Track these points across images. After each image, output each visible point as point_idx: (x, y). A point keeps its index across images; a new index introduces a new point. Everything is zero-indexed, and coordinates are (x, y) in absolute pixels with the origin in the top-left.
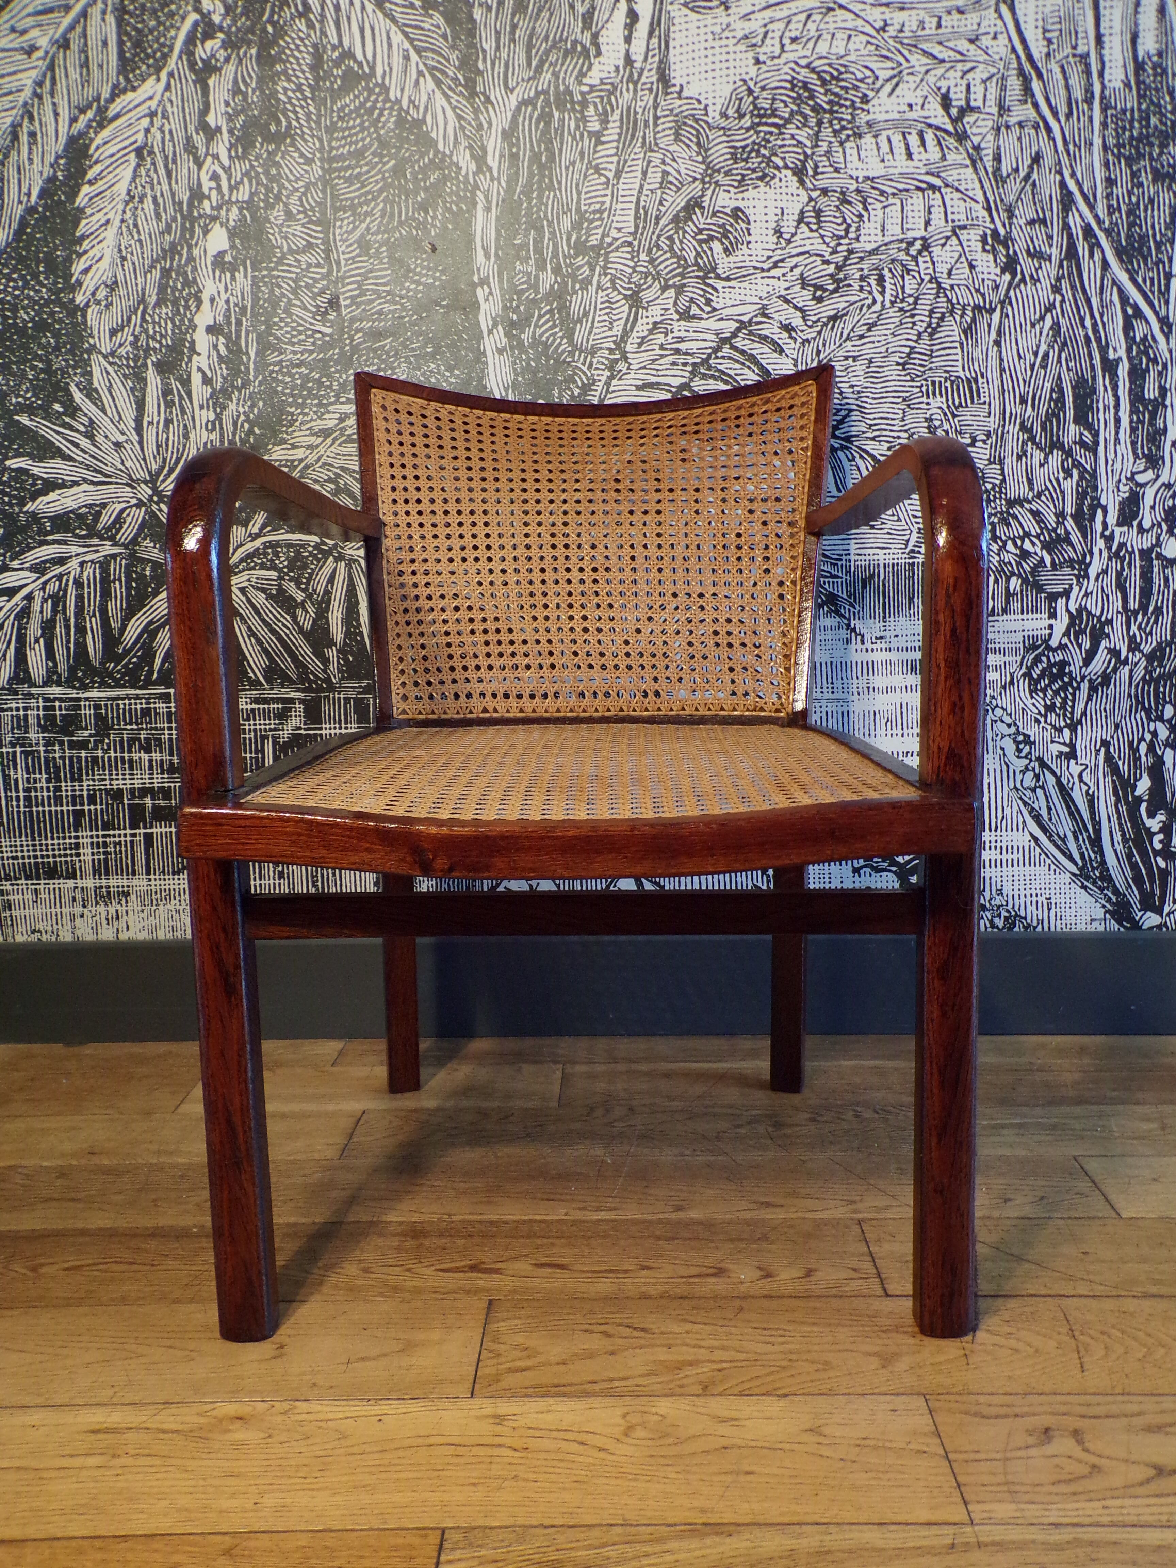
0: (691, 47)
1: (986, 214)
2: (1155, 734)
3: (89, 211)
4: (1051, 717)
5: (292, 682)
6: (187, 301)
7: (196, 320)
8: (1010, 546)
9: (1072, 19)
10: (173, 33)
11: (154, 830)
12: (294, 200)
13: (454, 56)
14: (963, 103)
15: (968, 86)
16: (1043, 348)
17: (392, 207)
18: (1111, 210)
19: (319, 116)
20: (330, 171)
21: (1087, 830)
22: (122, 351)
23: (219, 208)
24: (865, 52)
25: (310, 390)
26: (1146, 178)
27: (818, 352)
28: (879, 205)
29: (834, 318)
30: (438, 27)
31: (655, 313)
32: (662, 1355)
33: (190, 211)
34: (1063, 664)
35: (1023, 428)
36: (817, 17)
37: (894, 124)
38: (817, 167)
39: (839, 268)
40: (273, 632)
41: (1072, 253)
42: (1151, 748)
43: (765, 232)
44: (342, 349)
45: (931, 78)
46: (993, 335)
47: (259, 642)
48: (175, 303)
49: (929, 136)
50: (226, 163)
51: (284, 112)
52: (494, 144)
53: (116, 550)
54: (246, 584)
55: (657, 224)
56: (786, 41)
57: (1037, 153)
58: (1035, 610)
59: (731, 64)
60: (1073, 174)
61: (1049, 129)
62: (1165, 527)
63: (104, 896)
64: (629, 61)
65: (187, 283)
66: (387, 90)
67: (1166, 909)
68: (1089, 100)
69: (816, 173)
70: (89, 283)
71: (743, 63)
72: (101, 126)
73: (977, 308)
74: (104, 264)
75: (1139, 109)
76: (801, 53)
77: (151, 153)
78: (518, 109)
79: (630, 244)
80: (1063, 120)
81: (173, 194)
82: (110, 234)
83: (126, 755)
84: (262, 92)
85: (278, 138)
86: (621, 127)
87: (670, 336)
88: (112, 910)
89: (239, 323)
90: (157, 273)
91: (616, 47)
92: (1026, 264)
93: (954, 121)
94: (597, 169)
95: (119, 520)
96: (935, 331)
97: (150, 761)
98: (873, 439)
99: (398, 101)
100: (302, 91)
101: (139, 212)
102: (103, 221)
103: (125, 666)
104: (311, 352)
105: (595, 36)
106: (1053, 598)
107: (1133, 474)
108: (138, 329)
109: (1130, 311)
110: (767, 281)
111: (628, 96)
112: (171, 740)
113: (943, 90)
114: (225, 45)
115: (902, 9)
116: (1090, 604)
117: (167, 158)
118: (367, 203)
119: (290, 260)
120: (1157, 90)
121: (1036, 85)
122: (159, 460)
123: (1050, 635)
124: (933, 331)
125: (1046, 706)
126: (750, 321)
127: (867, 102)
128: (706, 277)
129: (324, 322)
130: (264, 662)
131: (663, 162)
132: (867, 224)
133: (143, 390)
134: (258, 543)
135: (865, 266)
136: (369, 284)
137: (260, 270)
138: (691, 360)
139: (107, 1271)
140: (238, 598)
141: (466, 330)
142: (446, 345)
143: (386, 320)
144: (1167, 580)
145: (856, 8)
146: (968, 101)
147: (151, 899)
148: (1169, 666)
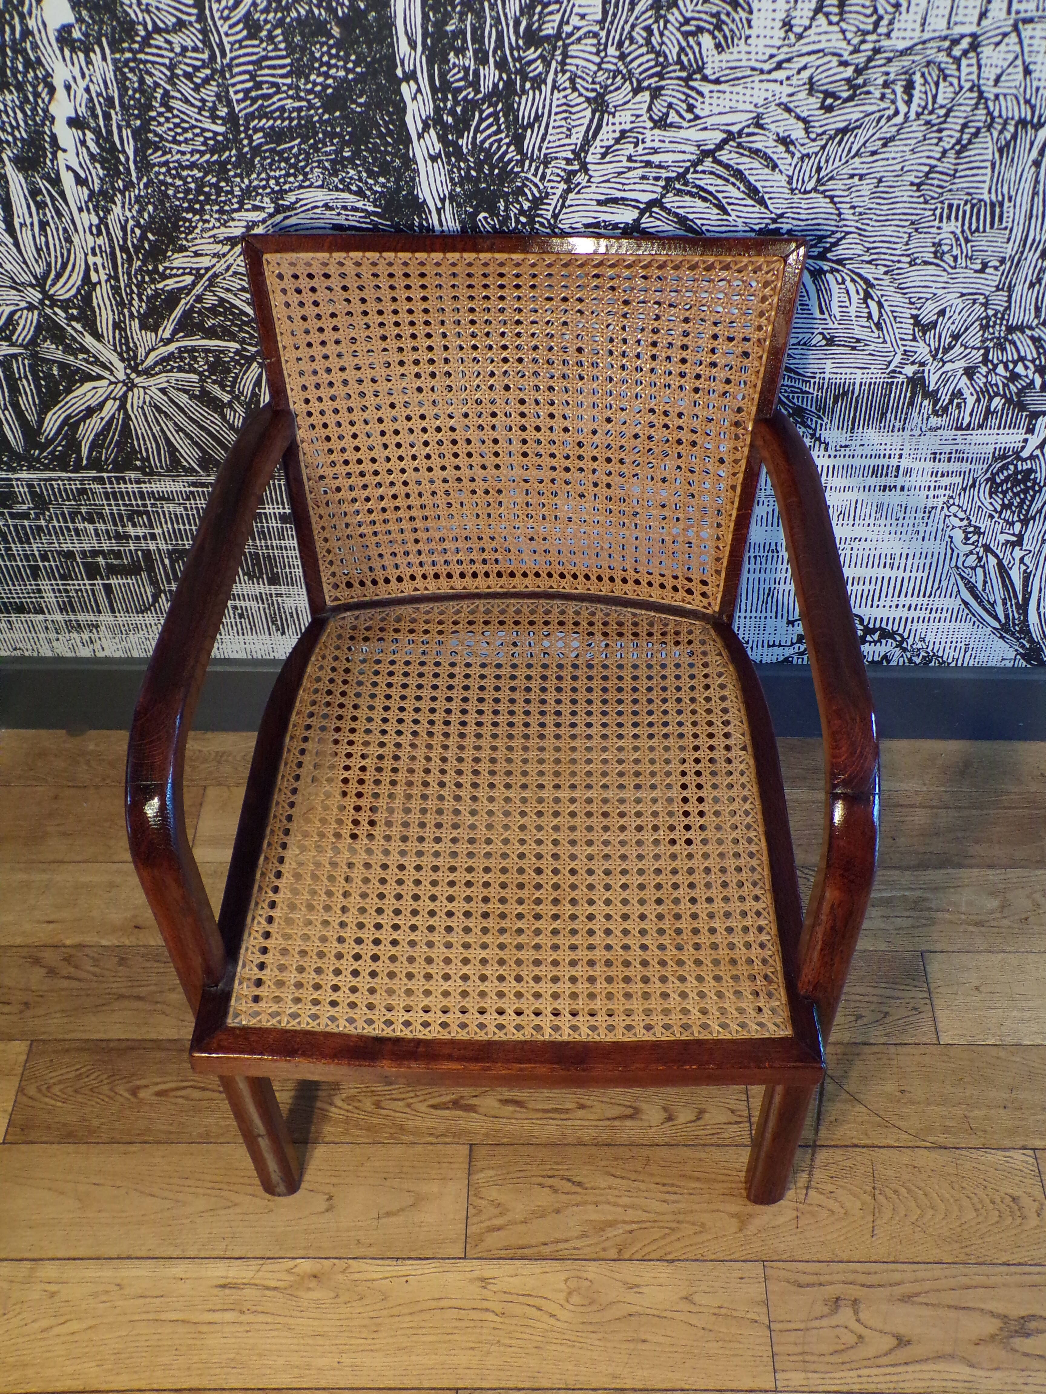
4: (1007, 514)
6: (35, 87)
7: (53, 109)
8: (1000, 369)
11: (112, 581)
25: (208, 195)
27: (819, 169)
29: (844, 131)
31: (624, 119)
32: (592, 1214)
34: (1031, 471)
35: (1044, 255)
39: (858, 71)
40: (201, 427)
43: (769, 24)
44: (239, 150)
46: (1034, 154)
47: (187, 435)
48: (20, 88)
53: (15, 350)
54: (165, 385)
55: (631, 10)
58: (1013, 426)
63: (75, 627)
65: (29, 64)
73: (1022, 123)
79: (596, 35)
83: (70, 525)
87: (641, 146)
88: (85, 637)
89: (107, 117)
95: (11, 322)
96: (964, 148)
97: (96, 530)
98: (869, 262)
103: (51, 453)
104: (202, 153)
106: (1035, 416)
110: (766, 85)
112: (112, 514)
119: (159, 41)
122: (43, 265)
123: (1023, 448)
124: (961, 148)
125: (1003, 505)
126: (740, 133)
128: (690, 78)
129: (214, 117)
130: (197, 453)
132: (904, 16)
133: (8, 195)
134: (172, 347)
135: (893, 69)
136: (264, 74)
137: (123, 51)
138: (664, 174)
139: (186, 1098)
140: (160, 398)
141: (390, 133)
142: (367, 150)
143: (291, 120)
147: (120, 630)
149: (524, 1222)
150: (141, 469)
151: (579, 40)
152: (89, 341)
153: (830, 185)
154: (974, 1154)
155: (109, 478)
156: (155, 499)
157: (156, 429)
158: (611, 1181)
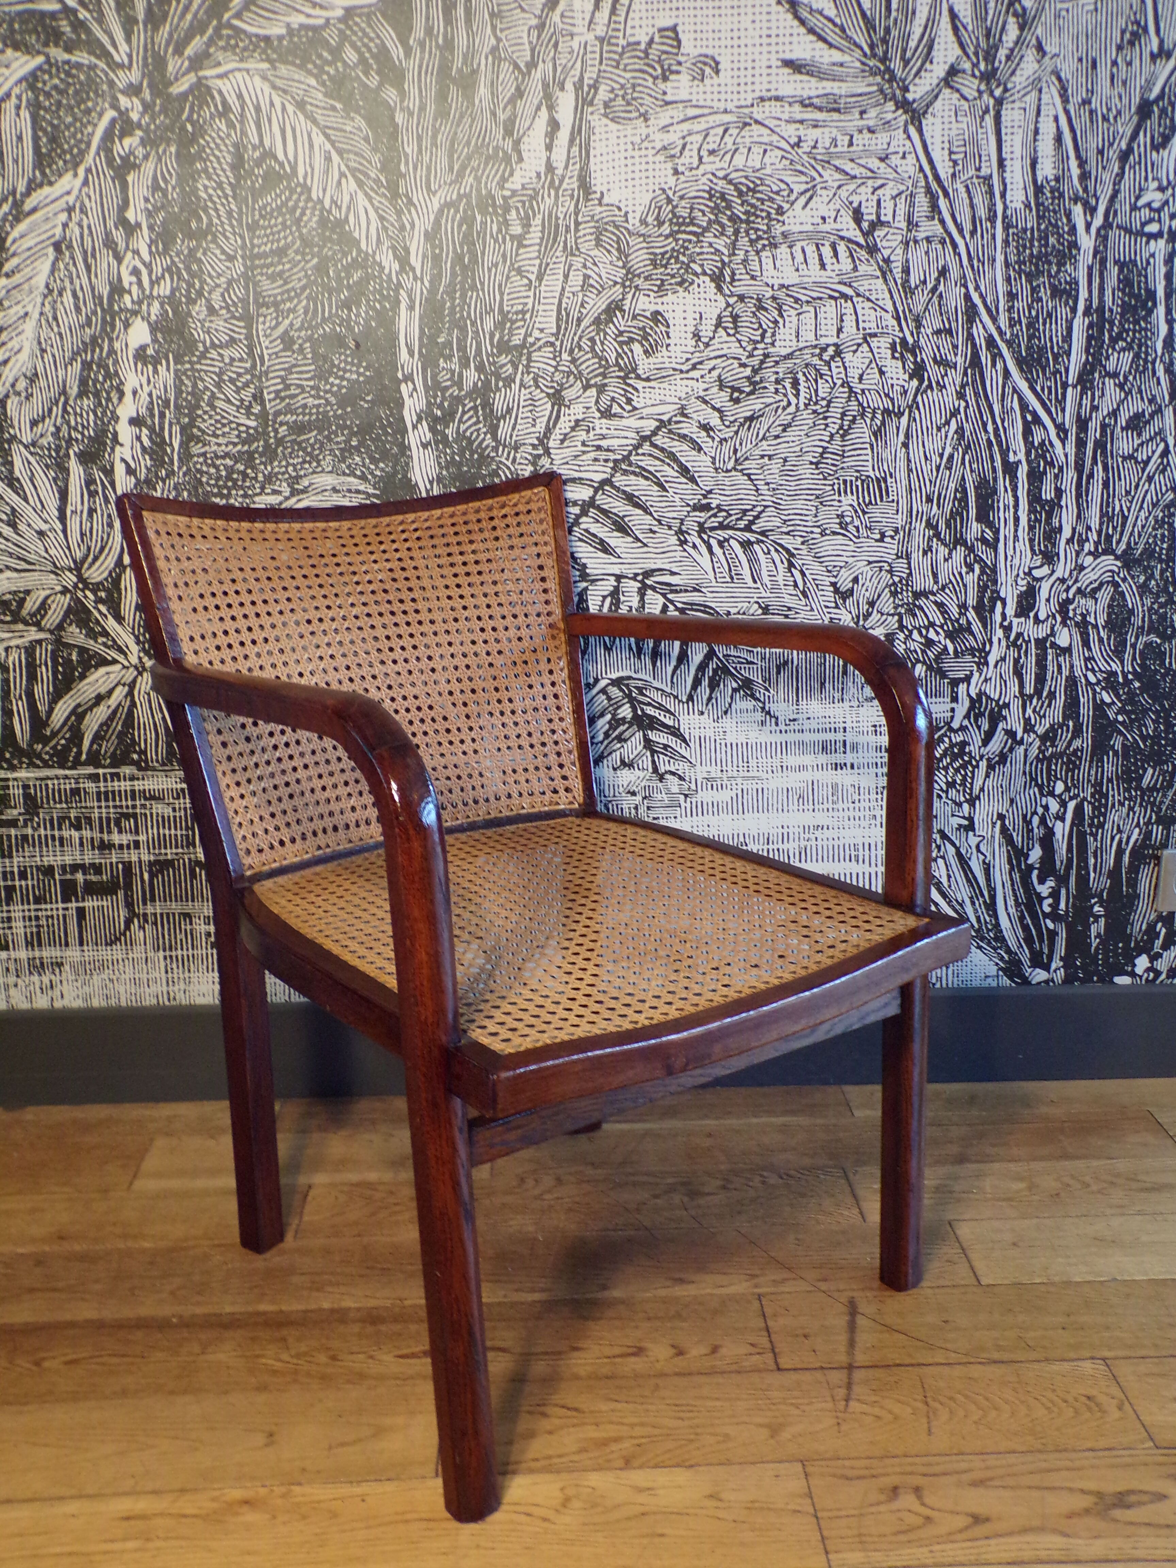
0: (611, 156)
1: (895, 323)
2: (1046, 808)
4: (953, 793)
6: (108, 393)
7: (119, 412)
8: (916, 635)
9: (976, 143)
10: (90, 129)
11: (86, 904)
12: (216, 296)
13: (376, 159)
14: (874, 217)
15: (879, 202)
16: (948, 450)
17: (315, 305)
18: (1012, 323)
19: (240, 213)
20: (253, 268)
21: (983, 896)
23: (140, 302)
24: (781, 166)
26: (1045, 294)
27: (735, 451)
28: (793, 312)
29: (751, 419)
30: (360, 129)
31: (577, 411)
32: (592, 1432)
33: (110, 304)
34: (964, 744)
35: (929, 525)
36: (734, 131)
37: (809, 236)
38: (733, 274)
39: (755, 371)
41: (975, 362)
42: (1043, 821)
43: (683, 335)
44: (266, 441)
45: (843, 193)
46: (902, 437)
48: (97, 394)
49: (842, 248)
50: (147, 258)
51: (205, 209)
52: (416, 246)
53: (41, 636)
55: (578, 325)
56: (704, 153)
57: (944, 267)
58: (938, 694)
59: (650, 174)
60: (977, 288)
61: (955, 246)
62: (1059, 619)
63: (38, 967)
64: (550, 168)
66: (309, 190)
67: (1054, 966)
68: (992, 219)
69: (733, 280)
70: (9, 375)
71: (664, 172)
72: (18, 220)
73: (886, 412)
74: (24, 356)
75: (1039, 229)
76: (719, 165)
77: (70, 247)
78: (441, 211)
79: (552, 344)
80: (968, 237)
81: (93, 288)
82: (29, 327)
83: (56, 833)
84: (183, 190)
85: (200, 235)
86: (543, 232)
87: (592, 433)
88: (46, 980)
89: (162, 415)
90: (77, 366)
91: (537, 154)
92: (933, 371)
93: (865, 234)
94: (519, 271)
95: (44, 606)
96: (846, 433)
97: (81, 839)
98: (788, 533)
99: (320, 201)
100: (223, 190)
101: (59, 304)
102: (22, 313)
103: (54, 748)
104: (235, 445)
105: (517, 143)
106: (955, 683)
107: (1030, 569)
108: (59, 420)
109: (1029, 418)
110: (685, 382)
111: (549, 202)
112: (100, 818)
113: (855, 205)
114: (143, 143)
115: (816, 126)
116: (989, 689)
117: (86, 252)
118: (290, 299)
119: (213, 354)
120: (1055, 212)
121: (942, 203)
122: (84, 549)
123: (952, 717)
124: (844, 433)
125: (947, 783)
126: (670, 421)
127: (782, 214)
128: (626, 377)
129: (249, 414)
132: (782, 330)
133: (66, 481)
135: (781, 369)
136: (293, 379)
137: (183, 364)
138: (612, 457)
139: (103, 1364)
141: (390, 424)
142: (371, 439)
143: (311, 414)
144: (1060, 667)
145: (772, 123)
146: (878, 216)
147: (85, 969)
148: (1061, 746)
150: (137, 764)
151: (540, 348)
152: (111, 624)
153: (747, 464)
154: (1036, 1366)
155: (105, 775)
156: (146, 799)
157: (158, 716)
158: (613, 1405)
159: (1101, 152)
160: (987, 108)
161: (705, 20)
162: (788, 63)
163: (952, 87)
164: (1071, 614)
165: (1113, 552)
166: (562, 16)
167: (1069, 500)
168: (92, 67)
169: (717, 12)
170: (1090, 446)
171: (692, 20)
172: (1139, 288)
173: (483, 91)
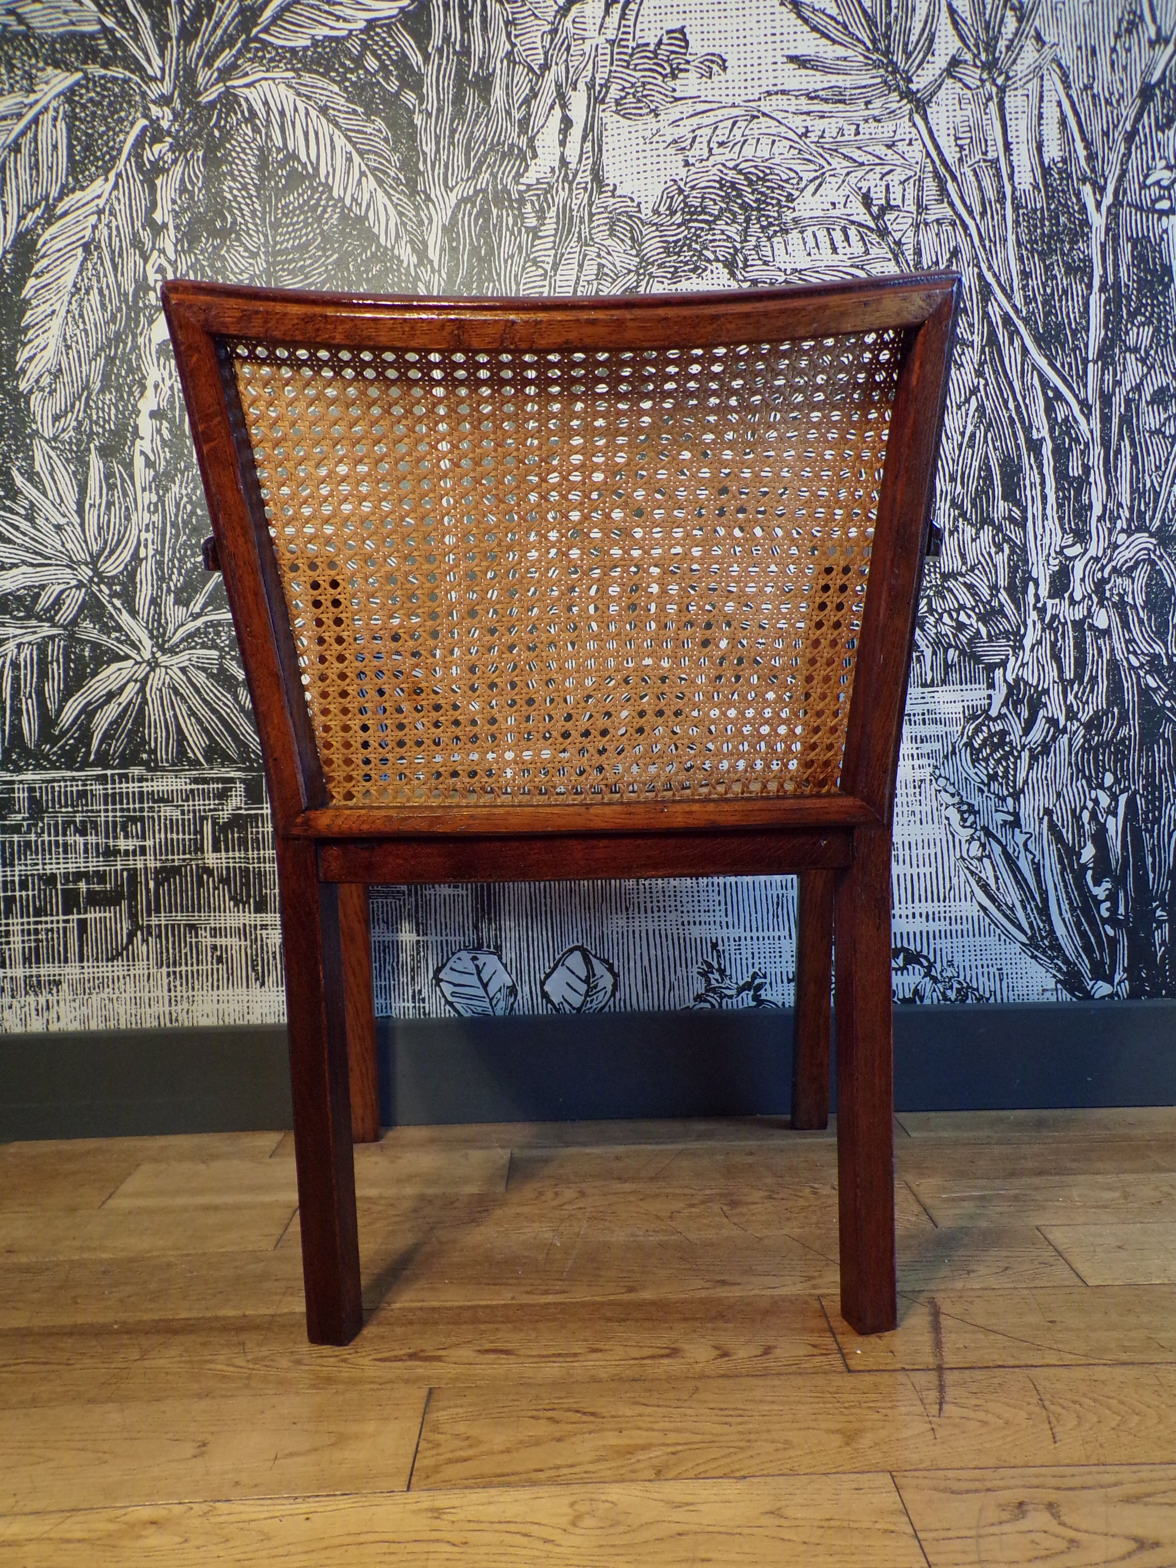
0: (624, 150)
2: (1096, 801)
3: (34, 302)
4: (994, 787)
5: (233, 761)
6: (130, 388)
7: (140, 405)
8: (946, 618)
9: (981, 128)
10: (122, 137)
11: (88, 916)
13: (395, 158)
14: (883, 202)
15: (887, 186)
16: (970, 429)
18: (1028, 301)
19: (264, 212)
20: (275, 264)
21: (1034, 899)
22: (65, 436)
24: (789, 156)
26: (1059, 271)
30: (380, 131)
32: (613, 1439)
33: (135, 301)
34: (1004, 733)
35: (954, 504)
36: (742, 124)
37: (819, 221)
38: (746, 260)
40: (214, 711)
41: (992, 340)
42: (1094, 816)
45: (852, 179)
47: (199, 721)
48: (119, 389)
49: (852, 232)
50: (172, 257)
51: (230, 209)
52: (434, 239)
53: (55, 631)
54: (187, 663)
56: (714, 145)
57: (955, 248)
58: (973, 680)
59: (662, 166)
60: (990, 268)
61: (965, 227)
62: (1095, 599)
63: (34, 985)
64: (564, 163)
65: (131, 371)
66: (331, 188)
67: (1117, 978)
68: (1002, 199)
69: (746, 266)
70: (33, 371)
71: (674, 165)
72: (49, 223)
74: (49, 353)
75: (1049, 209)
76: (728, 156)
77: (98, 247)
78: (458, 206)
80: (978, 218)
81: (119, 286)
82: (55, 324)
83: (61, 839)
84: (208, 191)
85: (224, 234)
86: (557, 223)
88: (42, 1000)
89: (183, 408)
90: (101, 361)
91: (551, 150)
93: (875, 218)
94: (535, 262)
95: (58, 602)
97: (86, 844)
99: (341, 199)
100: (247, 190)
101: (85, 303)
102: (49, 311)
103: (62, 748)
105: (531, 140)
106: (990, 668)
107: (1062, 548)
108: (81, 414)
109: (1051, 394)
111: (563, 195)
112: (107, 822)
113: (864, 190)
114: (172, 149)
115: (822, 117)
116: (1027, 674)
117: (113, 252)
120: (1063, 191)
121: (951, 186)
122: (101, 542)
123: (990, 705)
125: (988, 775)
127: (793, 201)
130: (204, 741)
131: (599, 256)
133: (86, 474)
134: (199, 622)
139: (17, 1372)
140: (179, 677)
144: (1100, 650)
145: (779, 116)
146: (888, 200)
147: (83, 988)
148: (1108, 734)
149: (508, 1451)
150: (145, 764)
152: (125, 618)
155: (113, 775)
156: (154, 801)
157: (169, 714)
158: (641, 1409)
159: (1106, 134)
160: (991, 95)
161: (711, 21)
162: (792, 59)
163: (954, 77)
164: (1108, 594)
165: (1147, 530)
166: (574, 22)
167: (1097, 476)
168: (127, 81)
169: (723, 14)
170: (1115, 421)
171: (700, 22)
172: (1155, 264)
173: (498, 94)
